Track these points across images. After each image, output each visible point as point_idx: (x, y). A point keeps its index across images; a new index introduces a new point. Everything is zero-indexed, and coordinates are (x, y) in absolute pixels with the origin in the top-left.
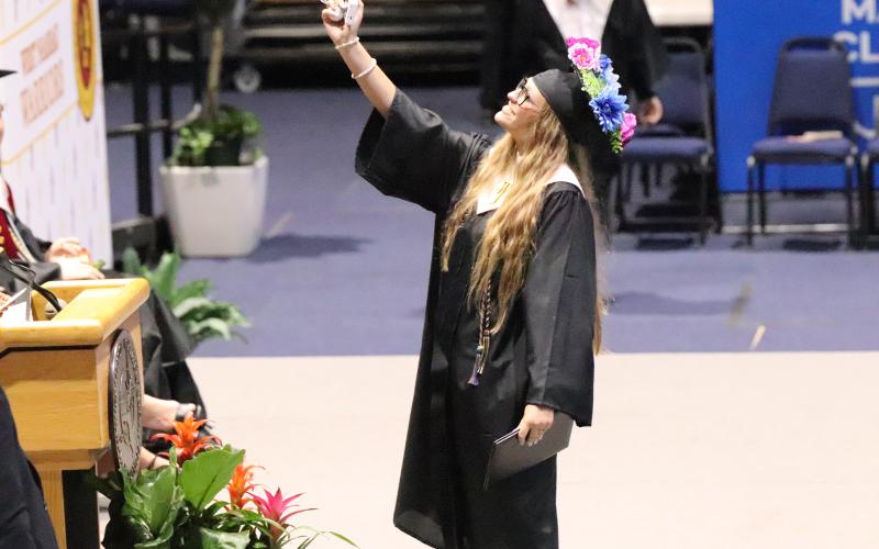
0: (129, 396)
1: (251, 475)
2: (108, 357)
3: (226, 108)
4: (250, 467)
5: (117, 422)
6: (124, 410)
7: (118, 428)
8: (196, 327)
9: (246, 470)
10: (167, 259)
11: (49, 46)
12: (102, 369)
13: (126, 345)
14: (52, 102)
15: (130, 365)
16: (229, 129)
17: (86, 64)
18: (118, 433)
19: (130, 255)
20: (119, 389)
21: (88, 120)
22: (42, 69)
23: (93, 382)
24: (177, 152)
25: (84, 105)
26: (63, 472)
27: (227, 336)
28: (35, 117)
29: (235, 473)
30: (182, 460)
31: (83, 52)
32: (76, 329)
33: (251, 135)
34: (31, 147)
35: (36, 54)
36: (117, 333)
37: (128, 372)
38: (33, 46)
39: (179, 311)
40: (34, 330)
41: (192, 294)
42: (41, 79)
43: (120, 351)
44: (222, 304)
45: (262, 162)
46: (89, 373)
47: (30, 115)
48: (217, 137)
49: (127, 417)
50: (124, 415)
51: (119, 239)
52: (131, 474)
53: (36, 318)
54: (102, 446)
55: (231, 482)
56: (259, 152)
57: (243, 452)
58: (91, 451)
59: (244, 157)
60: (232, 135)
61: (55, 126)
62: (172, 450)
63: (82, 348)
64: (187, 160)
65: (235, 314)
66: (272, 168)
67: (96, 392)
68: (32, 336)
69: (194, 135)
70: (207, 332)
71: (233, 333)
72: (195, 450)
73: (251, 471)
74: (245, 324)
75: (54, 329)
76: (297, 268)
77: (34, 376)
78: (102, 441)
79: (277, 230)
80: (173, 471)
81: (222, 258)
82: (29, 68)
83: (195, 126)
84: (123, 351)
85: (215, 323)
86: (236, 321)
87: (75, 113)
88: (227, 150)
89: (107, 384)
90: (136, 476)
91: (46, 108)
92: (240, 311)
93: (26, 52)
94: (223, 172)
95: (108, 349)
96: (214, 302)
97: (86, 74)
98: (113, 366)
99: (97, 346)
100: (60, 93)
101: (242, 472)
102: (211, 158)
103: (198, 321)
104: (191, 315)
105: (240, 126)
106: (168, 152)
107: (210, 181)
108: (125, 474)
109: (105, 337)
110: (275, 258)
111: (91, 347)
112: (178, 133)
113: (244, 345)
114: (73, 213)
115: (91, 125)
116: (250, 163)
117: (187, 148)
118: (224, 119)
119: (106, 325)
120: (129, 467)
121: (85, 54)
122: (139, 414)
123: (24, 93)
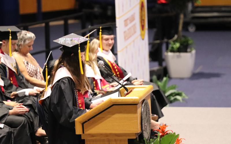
0: (147, 118)
1: (181, 141)
2: (141, 107)
3: (184, 36)
4: (181, 139)
5: (143, 125)
6: (145, 122)
7: (144, 127)
8: (172, 98)
9: (180, 140)
10: (165, 79)
11: (132, 19)
12: (139, 111)
13: (146, 104)
14: (133, 34)
15: (147, 109)
16: (184, 42)
17: (143, 24)
18: (143, 129)
19: (155, 77)
20: (144, 116)
21: (143, 39)
22: (130, 26)
23: (136, 114)
24: (170, 48)
25: (142, 36)
26: (128, 139)
27: (181, 101)
28: (128, 39)
29: (177, 140)
30: (161, 136)
31: (142, 21)
32: (132, 99)
33: (191, 44)
34: (126, 47)
35: (128, 21)
36: (144, 100)
37: (146, 111)
38: (127, 19)
39: (167, 94)
40: (120, 100)
41: (172, 89)
42: (130, 28)
43: (144, 106)
44: (180, 92)
45: (194, 52)
46: (135, 112)
47: (126, 38)
48: (181, 44)
49: (146, 124)
50: (145, 124)
51: (152, 73)
52: (147, 140)
53: (121, 96)
54: (139, 132)
55: (175, 143)
56: (193, 48)
57: (178, 135)
58: (136, 133)
59: (189, 50)
60: (185, 44)
61: (134, 41)
62: (158, 134)
63: (134, 105)
64: (173, 51)
65: (184, 95)
66: (197, 53)
67: (138, 117)
68: (120, 101)
69: (174, 44)
70: (176, 100)
71: (183, 100)
72: (165, 134)
73: (181, 140)
74: (187, 98)
75: (126, 99)
76: (203, 82)
77: (120, 112)
78: (139, 131)
79: (198, 71)
80: (159, 140)
81: (182, 79)
82: (126, 25)
83: (175, 42)
84: (145, 105)
85: (178, 97)
86: (184, 97)
87: (139, 38)
88: (184, 48)
89: (140, 115)
90: (149, 141)
91: (131, 36)
92: (185, 93)
93: (126, 21)
94: (183, 54)
95: (141, 105)
96: (178, 91)
97: (143, 27)
98: (142, 110)
99: (138, 104)
100: (135, 32)
101: (178, 141)
102: (179, 50)
103: (173, 96)
104: (171, 95)
105: (187, 41)
106: (167, 48)
107: (178, 57)
108: (145, 140)
109: (140, 101)
110: (197, 79)
111: (136, 104)
112: (170, 43)
113: (186, 104)
114: (138, 66)
115: (144, 41)
116: (190, 52)
117: (173, 48)
118: (183, 39)
119: (140, 98)
120: (147, 138)
121: (143, 21)
122: (150, 123)
123: (125, 32)
